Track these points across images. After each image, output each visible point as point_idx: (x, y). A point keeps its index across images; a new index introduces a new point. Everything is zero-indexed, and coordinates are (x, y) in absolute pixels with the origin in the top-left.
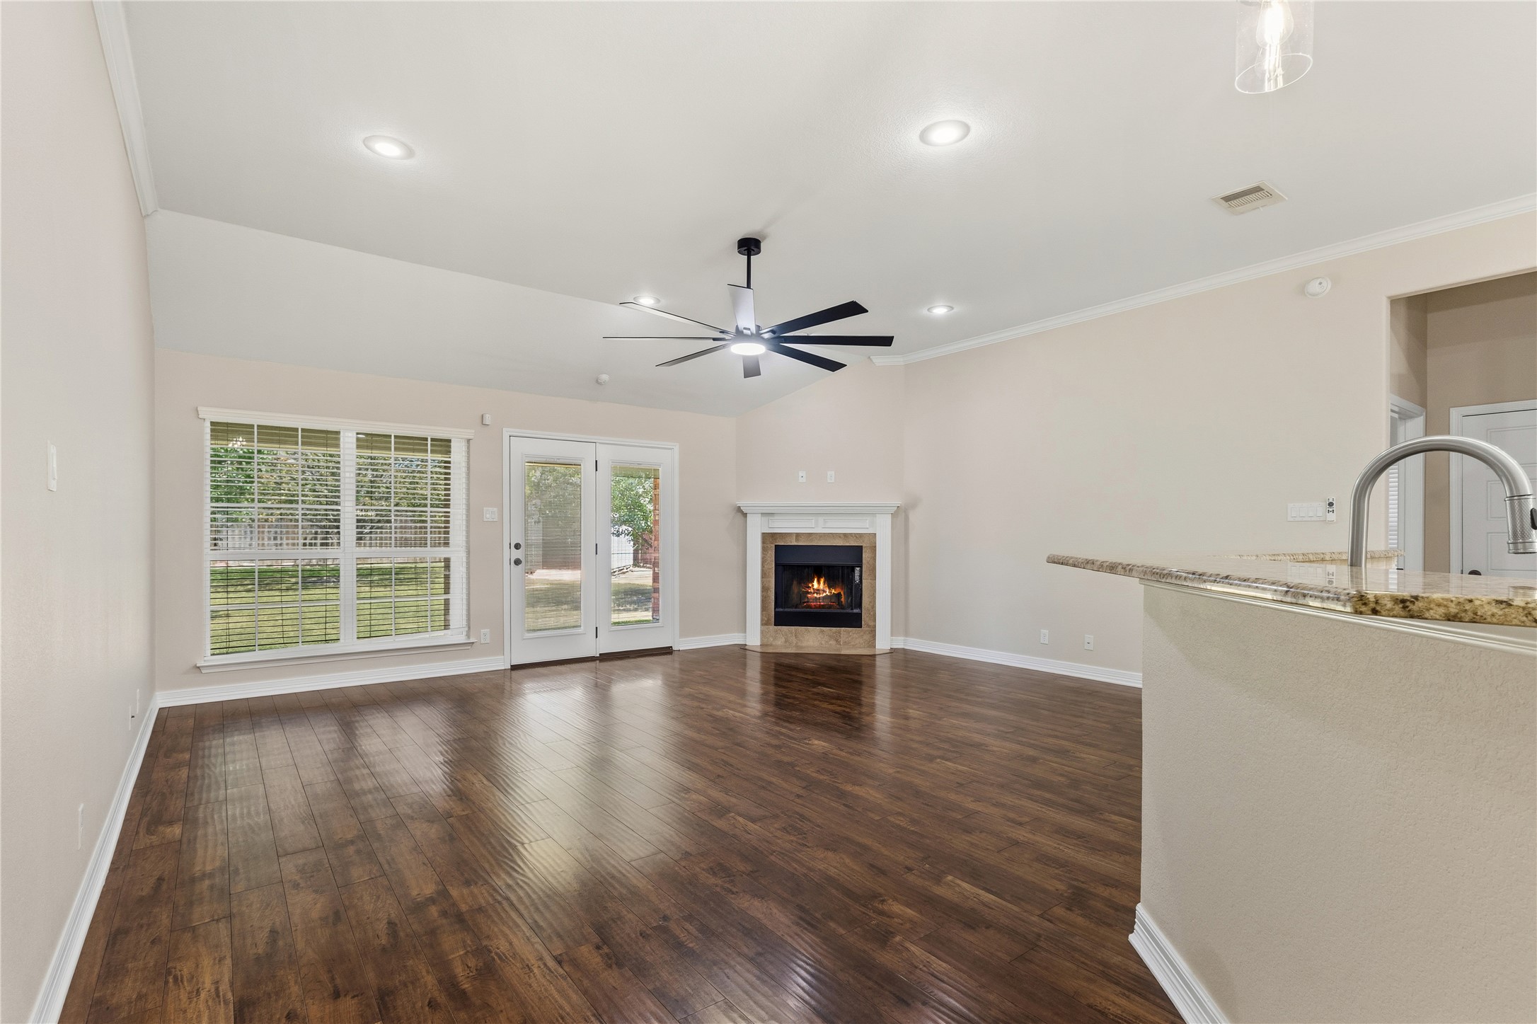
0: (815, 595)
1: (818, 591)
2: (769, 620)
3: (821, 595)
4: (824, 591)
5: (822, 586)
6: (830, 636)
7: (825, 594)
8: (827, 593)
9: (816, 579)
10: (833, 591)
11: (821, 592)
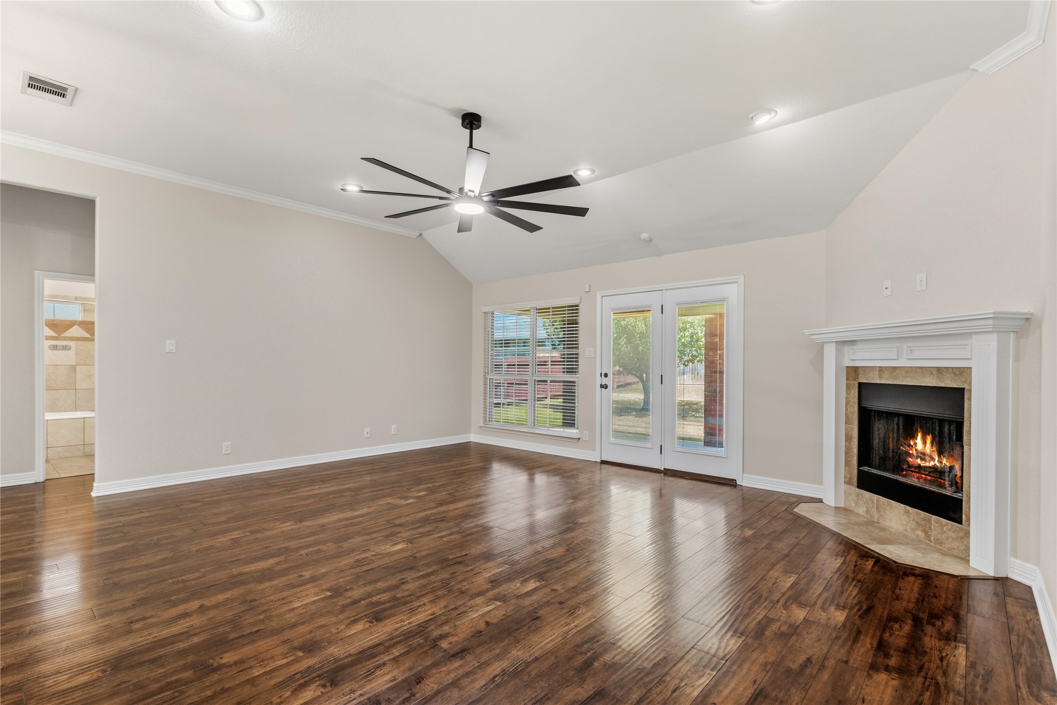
0: (919, 461)
1: (922, 456)
2: (851, 478)
3: (927, 464)
4: (932, 459)
5: (928, 449)
6: (917, 523)
7: (932, 464)
8: (936, 462)
9: (920, 435)
10: (944, 461)
11: (928, 458)
